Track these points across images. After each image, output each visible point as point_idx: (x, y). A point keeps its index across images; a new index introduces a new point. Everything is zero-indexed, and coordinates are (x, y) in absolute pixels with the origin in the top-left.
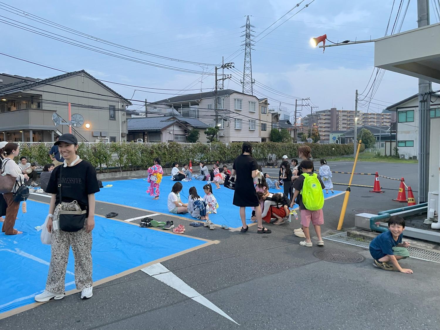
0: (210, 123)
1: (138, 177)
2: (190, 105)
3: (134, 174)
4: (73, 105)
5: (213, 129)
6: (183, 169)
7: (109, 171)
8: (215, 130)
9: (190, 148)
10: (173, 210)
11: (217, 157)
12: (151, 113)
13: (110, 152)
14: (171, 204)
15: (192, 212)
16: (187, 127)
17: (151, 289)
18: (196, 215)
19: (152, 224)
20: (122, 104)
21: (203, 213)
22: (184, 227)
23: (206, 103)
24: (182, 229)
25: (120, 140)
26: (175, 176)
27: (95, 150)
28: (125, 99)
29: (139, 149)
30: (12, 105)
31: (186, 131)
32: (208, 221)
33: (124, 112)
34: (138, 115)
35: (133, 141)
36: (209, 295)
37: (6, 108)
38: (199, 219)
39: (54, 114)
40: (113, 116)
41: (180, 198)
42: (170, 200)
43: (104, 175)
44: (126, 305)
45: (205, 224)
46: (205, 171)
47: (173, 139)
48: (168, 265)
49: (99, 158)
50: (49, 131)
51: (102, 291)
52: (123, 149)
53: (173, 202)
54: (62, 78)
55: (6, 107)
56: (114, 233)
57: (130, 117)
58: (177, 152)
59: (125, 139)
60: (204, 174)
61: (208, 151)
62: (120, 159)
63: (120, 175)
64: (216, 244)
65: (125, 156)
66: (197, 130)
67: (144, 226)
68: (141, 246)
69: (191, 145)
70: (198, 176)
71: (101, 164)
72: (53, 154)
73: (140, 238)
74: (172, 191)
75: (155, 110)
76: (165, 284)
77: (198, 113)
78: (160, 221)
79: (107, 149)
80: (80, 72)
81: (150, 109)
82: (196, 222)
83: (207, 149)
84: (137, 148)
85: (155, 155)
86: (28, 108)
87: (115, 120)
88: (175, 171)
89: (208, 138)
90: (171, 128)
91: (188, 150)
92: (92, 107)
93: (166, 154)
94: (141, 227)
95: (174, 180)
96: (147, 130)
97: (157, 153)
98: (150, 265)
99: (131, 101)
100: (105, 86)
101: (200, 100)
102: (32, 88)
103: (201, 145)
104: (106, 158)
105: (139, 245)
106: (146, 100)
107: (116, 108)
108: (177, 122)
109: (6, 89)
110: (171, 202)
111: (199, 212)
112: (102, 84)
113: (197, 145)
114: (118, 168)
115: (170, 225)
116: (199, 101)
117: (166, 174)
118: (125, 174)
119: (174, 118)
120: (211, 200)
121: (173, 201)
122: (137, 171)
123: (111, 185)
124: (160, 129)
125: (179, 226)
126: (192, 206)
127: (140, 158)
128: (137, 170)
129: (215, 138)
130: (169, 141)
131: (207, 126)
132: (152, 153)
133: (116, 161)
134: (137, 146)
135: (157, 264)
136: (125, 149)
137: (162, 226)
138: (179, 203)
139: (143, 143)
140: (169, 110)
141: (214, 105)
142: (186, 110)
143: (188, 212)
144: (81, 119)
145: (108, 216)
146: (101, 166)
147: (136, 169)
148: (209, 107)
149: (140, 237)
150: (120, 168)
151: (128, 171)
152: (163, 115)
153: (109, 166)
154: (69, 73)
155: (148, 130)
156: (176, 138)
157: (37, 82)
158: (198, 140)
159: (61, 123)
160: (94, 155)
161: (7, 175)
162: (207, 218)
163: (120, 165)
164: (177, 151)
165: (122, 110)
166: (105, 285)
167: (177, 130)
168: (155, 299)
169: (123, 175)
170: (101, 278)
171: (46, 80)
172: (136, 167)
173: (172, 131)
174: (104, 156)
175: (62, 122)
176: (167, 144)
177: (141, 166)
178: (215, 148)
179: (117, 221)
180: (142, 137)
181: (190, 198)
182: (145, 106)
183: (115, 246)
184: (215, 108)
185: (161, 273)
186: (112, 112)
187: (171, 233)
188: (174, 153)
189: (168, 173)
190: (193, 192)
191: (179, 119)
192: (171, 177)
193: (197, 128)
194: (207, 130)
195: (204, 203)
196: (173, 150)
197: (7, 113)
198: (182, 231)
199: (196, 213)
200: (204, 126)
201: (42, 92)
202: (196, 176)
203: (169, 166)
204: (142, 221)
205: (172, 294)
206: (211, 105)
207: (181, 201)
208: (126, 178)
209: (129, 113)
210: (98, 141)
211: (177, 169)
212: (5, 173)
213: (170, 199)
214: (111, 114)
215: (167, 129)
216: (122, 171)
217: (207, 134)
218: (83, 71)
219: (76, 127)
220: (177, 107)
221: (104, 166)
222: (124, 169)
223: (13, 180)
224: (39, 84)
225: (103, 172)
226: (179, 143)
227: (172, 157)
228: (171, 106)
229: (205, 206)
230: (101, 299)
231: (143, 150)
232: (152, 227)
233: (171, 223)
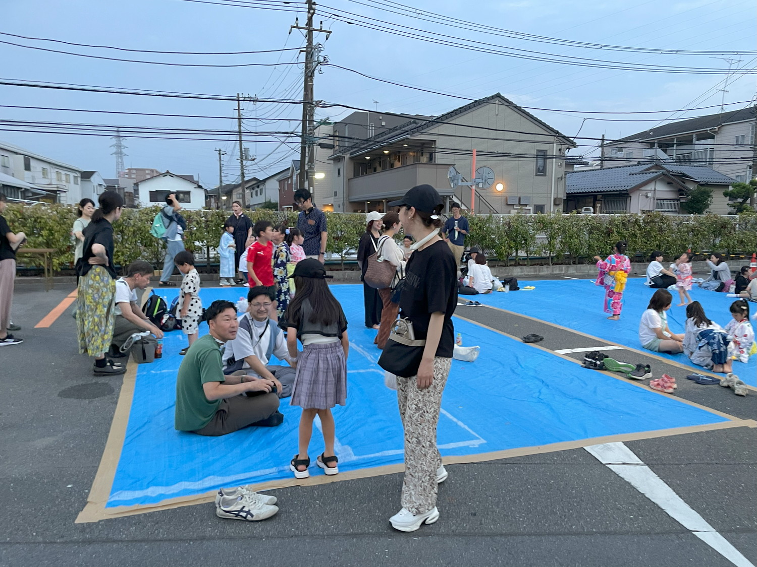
0: (737, 174)
1: (580, 275)
2: (694, 140)
3: (572, 269)
4: (480, 153)
5: (744, 187)
6: (672, 266)
7: (530, 264)
8: (748, 189)
9: (691, 225)
10: (650, 344)
11: (751, 245)
12: (611, 159)
13: (533, 230)
14: (646, 331)
15: (692, 353)
16: (684, 183)
17: (604, 491)
18: (702, 360)
19: (606, 364)
20: (559, 147)
21: (719, 358)
22: (674, 380)
23: (730, 133)
24: (669, 384)
25: (552, 210)
26: (654, 279)
27: (509, 227)
28: (564, 137)
29: (585, 225)
30: (395, 160)
31: (681, 192)
32: (730, 376)
33: (561, 161)
34: (586, 164)
35: (575, 211)
36: (734, 534)
37: (388, 165)
38: (708, 369)
39: (451, 169)
40: (541, 168)
41: (666, 322)
42: (644, 324)
43: (521, 268)
44: (555, 507)
45: (722, 380)
46: (722, 273)
47: (653, 207)
48: (639, 451)
49: (514, 241)
50: (442, 198)
51: (514, 470)
52: (556, 226)
53: (650, 328)
54: (466, 110)
55: (388, 163)
56: (536, 371)
57: (571, 171)
58: (662, 232)
59: (561, 208)
60: (720, 279)
61: (732, 231)
62: (550, 242)
63: (547, 270)
64: (751, 427)
65: (559, 239)
66: (706, 188)
67: (591, 367)
68: (585, 403)
69: (692, 219)
70: (704, 282)
71: (517, 251)
72: (447, 232)
73: (582, 387)
74: (649, 307)
75: (620, 154)
76: (634, 488)
77: (712, 154)
78: (623, 362)
79: (529, 225)
80: (493, 97)
81: (611, 153)
82: (702, 374)
83: (729, 226)
84: (581, 223)
85: (615, 237)
86: (417, 161)
87: (545, 175)
88: (655, 268)
89: (731, 206)
90: (651, 187)
91: (686, 229)
92: (508, 155)
93: (636, 236)
94: (586, 367)
95: (652, 286)
96: (601, 192)
97: (618, 233)
98: (602, 443)
99: (575, 140)
100: (532, 117)
101: (719, 128)
102: (422, 131)
103: (717, 218)
104: (526, 240)
105: (581, 400)
106: (603, 136)
107: (548, 154)
108: (663, 174)
109: (389, 135)
110: (646, 327)
111: (711, 355)
112: (528, 114)
113: (707, 218)
114: (545, 258)
115: (643, 372)
116: (717, 130)
117: (635, 275)
118: (556, 270)
119: (658, 167)
120: (741, 333)
121: (652, 326)
122: (579, 265)
123: (533, 288)
124: (628, 188)
125: (663, 376)
126: (693, 341)
127: (586, 241)
128: (579, 263)
129: (749, 205)
130: (643, 212)
131: (731, 181)
132: (609, 233)
133: (542, 245)
134: (582, 220)
135: (617, 443)
136: (560, 225)
137: (626, 371)
138: (665, 333)
139: (592, 214)
140: (649, 153)
141: (752, 137)
142: (684, 150)
143: (683, 352)
144: (491, 175)
145: (527, 340)
146: (517, 253)
147: (577, 262)
148: (737, 141)
149: (583, 385)
150: (548, 258)
151: (562, 264)
152: (636, 163)
153: (530, 254)
154: (476, 101)
155: (604, 191)
156: (661, 206)
157: (430, 121)
158: (707, 210)
159: (460, 183)
160: (507, 235)
161: (385, 261)
162: (727, 368)
163: (550, 253)
164: (661, 230)
165: (558, 158)
166: (519, 460)
167: (662, 190)
168: (614, 513)
169: (553, 271)
170: (512, 446)
171: (443, 115)
172: (577, 258)
173: (653, 192)
174: (524, 237)
175: (462, 181)
176: (640, 217)
177: (586, 257)
178: (749, 226)
179: (541, 350)
180: (592, 205)
181: (689, 324)
182: (600, 149)
183: (538, 394)
184: (752, 142)
185: (624, 464)
186: (541, 162)
187: (646, 388)
188: (653, 234)
189: (638, 272)
190: (695, 311)
191: (669, 169)
192: (646, 281)
193: (707, 184)
194: (731, 188)
195: (724, 338)
196: (652, 228)
197: (389, 171)
198: (670, 387)
199: (702, 355)
200: (723, 181)
201: (437, 137)
202: (701, 282)
203: (641, 259)
204: (586, 357)
205: (649, 511)
206: (743, 136)
207: (668, 328)
208: (558, 277)
209: (570, 163)
210: (513, 213)
211: (660, 265)
212: (382, 259)
213: (645, 322)
214: (538, 165)
215: (641, 189)
216: (553, 264)
217: (730, 196)
218: (498, 96)
219: (483, 188)
220: (665, 146)
221: (522, 254)
222: (555, 260)
223: (392, 270)
224: (434, 123)
225: (520, 265)
226: (666, 214)
227: (648, 242)
228: (652, 145)
229: (726, 343)
230: (511, 484)
231: (592, 228)
232: (605, 370)
233: (647, 369)
